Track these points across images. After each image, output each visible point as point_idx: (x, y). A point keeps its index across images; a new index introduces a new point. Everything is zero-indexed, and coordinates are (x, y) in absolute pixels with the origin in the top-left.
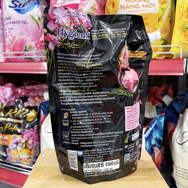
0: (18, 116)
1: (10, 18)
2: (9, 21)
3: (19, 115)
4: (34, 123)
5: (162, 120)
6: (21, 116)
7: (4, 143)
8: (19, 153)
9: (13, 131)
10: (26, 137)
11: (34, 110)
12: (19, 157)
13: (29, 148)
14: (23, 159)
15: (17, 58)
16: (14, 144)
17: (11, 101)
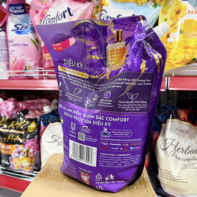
0: (19, 128)
3: (20, 126)
4: (35, 133)
7: (7, 153)
8: (21, 161)
9: (15, 141)
10: (28, 147)
11: (34, 122)
12: (21, 164)
13: (30, 156)
14: (25, 166)
15: (18, 76)
16: (16, 153)
17: (13, 114)
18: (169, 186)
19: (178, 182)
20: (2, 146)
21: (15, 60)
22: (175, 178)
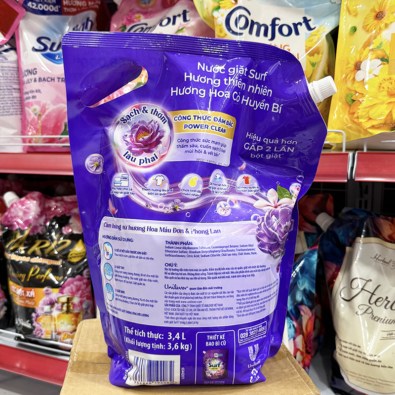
0: (51, 253)
1: (35, 70)
2: (32, 77)
3: (53, 250)
4: (83, 265)
5: (315, 258)
7: (27, 304)
8: (55, 321)
9: (43, 281)
10: (69, 292)
11: (80, 241)
12: (55, 328)
13: (74, 312)
14: (63, 332)
15: (49, 146)
16: (46, 305)
17: (38, 225)
18: (355, 373)
19: (374, 365)
20: (16, 290)
21: (43, 110)
22: (369, 358)
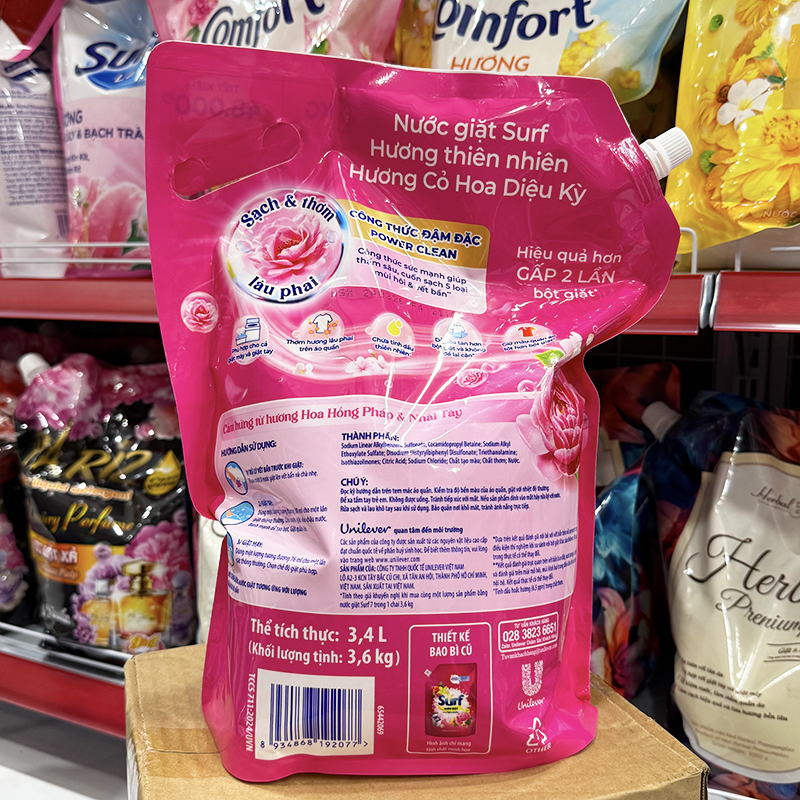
0: (112, 477)
1: (79, 115)
2: (75, 127)
3: (115, 470)
4: (174, 501)
6: (123, 477)
7: (62, 576)
8: (117, 611)
9: (94, 531)
10: (146, 554)
11: (170, 454)
12: (117, 625)
13: (155, 594)
14: (134, 633)
15: (106, 265)
16: (99, 579)
17: (87, 421)
18: (712, 730)
19: (749, 714)
20: (41, 548)
21: (92, 195)
22: (739, 698)
